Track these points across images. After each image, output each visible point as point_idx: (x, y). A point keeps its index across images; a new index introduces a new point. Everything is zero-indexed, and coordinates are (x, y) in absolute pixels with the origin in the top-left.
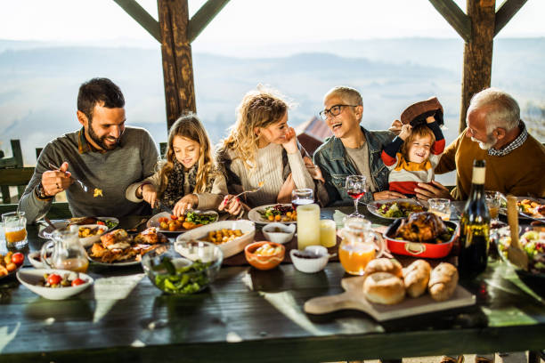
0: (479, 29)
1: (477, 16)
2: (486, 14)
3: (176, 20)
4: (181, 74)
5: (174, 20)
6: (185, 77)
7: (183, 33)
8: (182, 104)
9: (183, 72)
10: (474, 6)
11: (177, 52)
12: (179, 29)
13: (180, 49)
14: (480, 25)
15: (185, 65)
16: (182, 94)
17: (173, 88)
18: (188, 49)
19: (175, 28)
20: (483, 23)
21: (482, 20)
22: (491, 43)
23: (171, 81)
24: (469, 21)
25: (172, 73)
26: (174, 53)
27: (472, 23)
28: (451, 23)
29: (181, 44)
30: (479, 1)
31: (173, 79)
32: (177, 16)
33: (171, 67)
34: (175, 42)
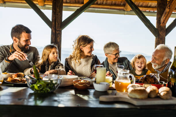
0: (161, 33)
1: (160, 29)
2: (163, 28)
3: (58, 21)
6: (58, 41)
7: (59, 26)
9: (58, 38)
10: (159, 26)
12: (58, 24)
13: (58, 31)
14: (161, 32)
15: (59, 36)
18: (60, 31)
19: (57, 24)
20: (162, 31)
21: (161, 30)
22: (165, 38)
24: (157, 30)
25: (54, 39)
26: (55, 32)
27: (158, 31)
28: (151, 31)
29: (58, 29)
30: (160, 24)
31: (54, 41)
32: (58, 20)
33: (54, 37)
34: (56, 28)
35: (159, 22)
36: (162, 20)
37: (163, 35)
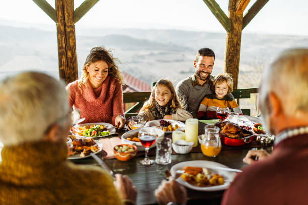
1: (234, 19)
3: (67, 10)
4: (70, 42)
5: (66, 9)
6: (72, 44)
7: (71, 17)
8: (69, 61)
9: (71, 40)
11: (67, 28)
12: (69, 15)
13: (69, 27)
15: (72, 37)
16: (70, 54)
17: (64, 50)
18: (74, 27)
19: (66, 14)
20: (237, 23)
21: (236, 21)
23: (62, 46)
24: (230, 21)
25: (63, 42)
26: (65, 30)
27: (232, 22)
28: (221, 22)
29: (70, 24)
30: (235, 10)
31: (64, 45)
32: (68, 7)
33: (63, 38)
34: (66, 22)
35: (233, 7)
36: (238, 5)
37: (239, 28)
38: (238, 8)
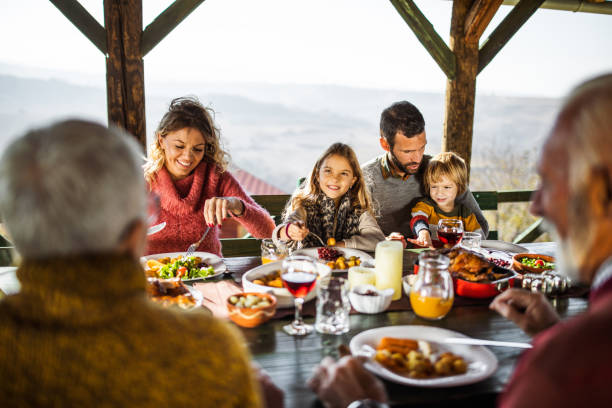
0: (464, 66)
2: (471, 50)
3: (128, 29)
4: (132, 93)
5: (126, 27)
6: (136, 98)
7: (136, 43)
9: (134, 91)
10: (459, 42)
11: (127, 66)
12: (132, 39)
13: (131, 63)
15: (136, 83)
16: (131, 118)
17: (120, 109)
18: (141, 64)
19: (127, 37)
20: (467, 60)
21: (466, 57)
23: (117, 101)
24: (454, 58)
25: (119, 92)
26: (124, 68)
27: (457, 59)
28: (435, 58)
29: (133, 57)
30: (464, 36)
31: (120, 99)
32: (130, 23)
33: (119, 85)
34: (126, 53)
35: (460, 29)
36: (470, 24)
37: (471, 72)
38: (469, 31)
